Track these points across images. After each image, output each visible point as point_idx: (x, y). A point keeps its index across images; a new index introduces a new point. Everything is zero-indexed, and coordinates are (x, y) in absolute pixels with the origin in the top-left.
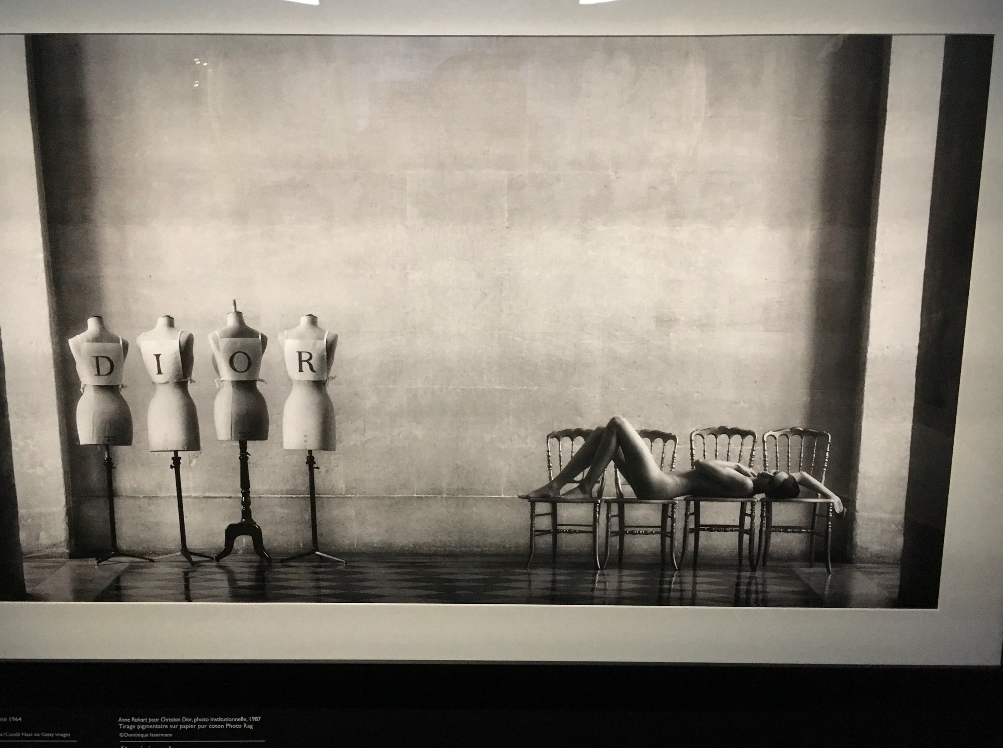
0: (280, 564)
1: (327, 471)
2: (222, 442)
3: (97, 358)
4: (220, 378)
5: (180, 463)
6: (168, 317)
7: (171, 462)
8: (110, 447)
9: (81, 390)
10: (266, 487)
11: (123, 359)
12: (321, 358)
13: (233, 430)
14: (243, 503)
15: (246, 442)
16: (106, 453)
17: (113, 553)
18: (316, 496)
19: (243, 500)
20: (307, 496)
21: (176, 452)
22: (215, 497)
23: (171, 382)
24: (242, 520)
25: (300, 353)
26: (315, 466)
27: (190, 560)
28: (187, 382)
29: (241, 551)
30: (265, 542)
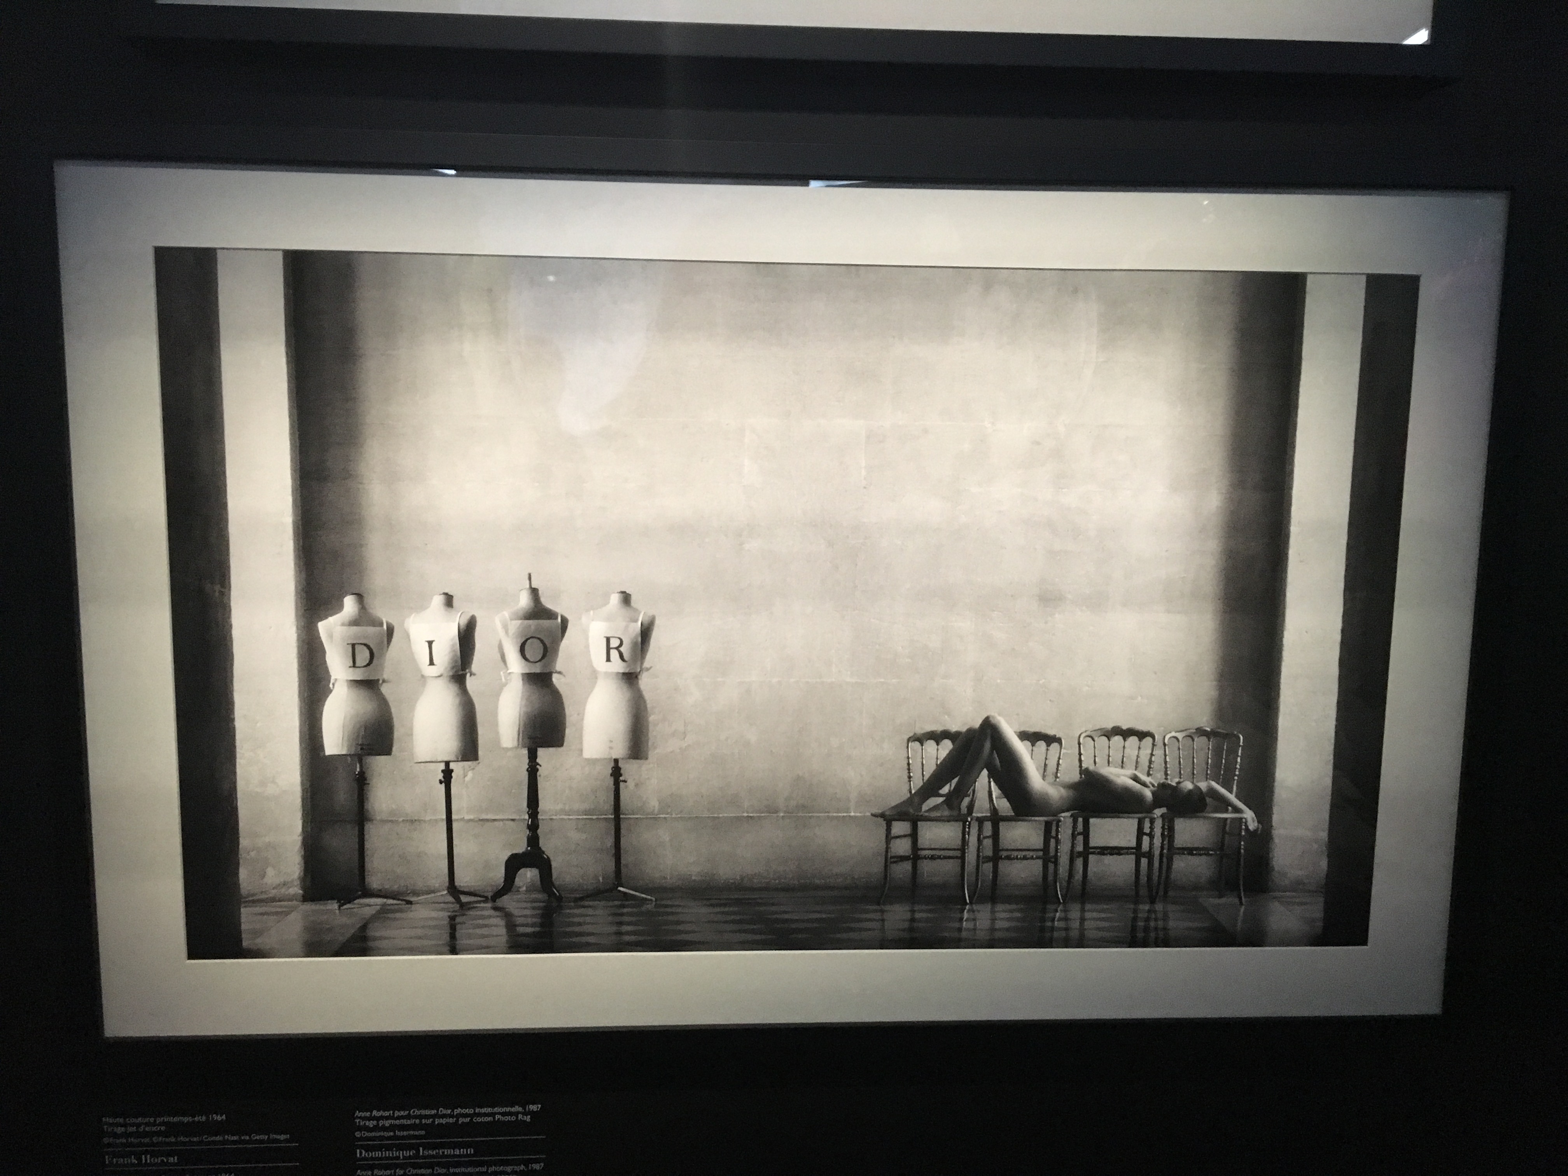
0: (572, 904)
1: (637, 785)
2: (507, 749)
3: (353, 646)
4: (508, 670)
5: (452, 777)
6: (446, 594)
7: (440, 776)
8: (364, 758)
9: (331, 686)
10: (559, 807)
11: (386, 645)
12: (634, 644)
13: (521, 735)
14: (529, 827)
15: (536, 751)
16: (358, 766)
17: (360, 893)
18: (621, 816)
19: (530, 823)
20: (610, 816)
21: (447, 764)
22: (495, 820)
23: (445, 675)
24: (527, 848)
25: (608, 640)
26: (621, 778)
27: (458, 900)
28: (466, 674)
29: (524, 888)
30: (555, 874)
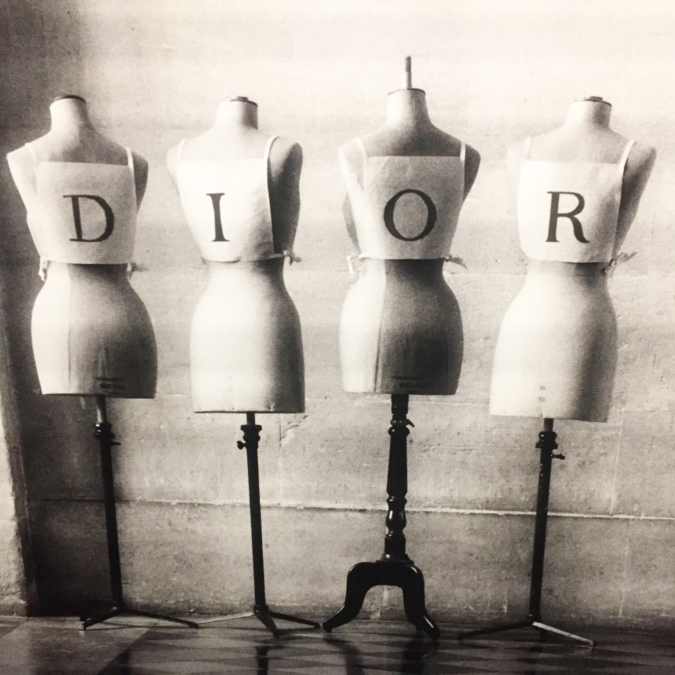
0: (456, 642)
1: (582, 465)
2: (355, 396)
3: (75, 199)
4: (360, 253)
5: (259, 438)
6: (244, 100)
7: (240, 435)
9: (41, 273)
10: (444, 493)
11: (135, 202)
12: (608, 207)
13: (380, 371)
14: (389, 523)
15: (407, 400)
16: (99, 413)
17: (115, 608)
18: (549, 514)
19: (390, 517)
20: (530, 513)
21: (251, 415)
22: (330, 510)
23: (244, 259)
24: (384, 555)
25: (555, 197)
26: (555, 452)
27: (271, 627)
28: (283, 258)
29: (378, 615)
30: (429, 598)
